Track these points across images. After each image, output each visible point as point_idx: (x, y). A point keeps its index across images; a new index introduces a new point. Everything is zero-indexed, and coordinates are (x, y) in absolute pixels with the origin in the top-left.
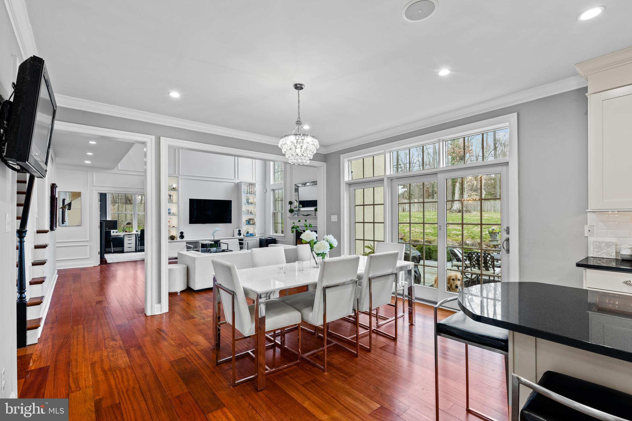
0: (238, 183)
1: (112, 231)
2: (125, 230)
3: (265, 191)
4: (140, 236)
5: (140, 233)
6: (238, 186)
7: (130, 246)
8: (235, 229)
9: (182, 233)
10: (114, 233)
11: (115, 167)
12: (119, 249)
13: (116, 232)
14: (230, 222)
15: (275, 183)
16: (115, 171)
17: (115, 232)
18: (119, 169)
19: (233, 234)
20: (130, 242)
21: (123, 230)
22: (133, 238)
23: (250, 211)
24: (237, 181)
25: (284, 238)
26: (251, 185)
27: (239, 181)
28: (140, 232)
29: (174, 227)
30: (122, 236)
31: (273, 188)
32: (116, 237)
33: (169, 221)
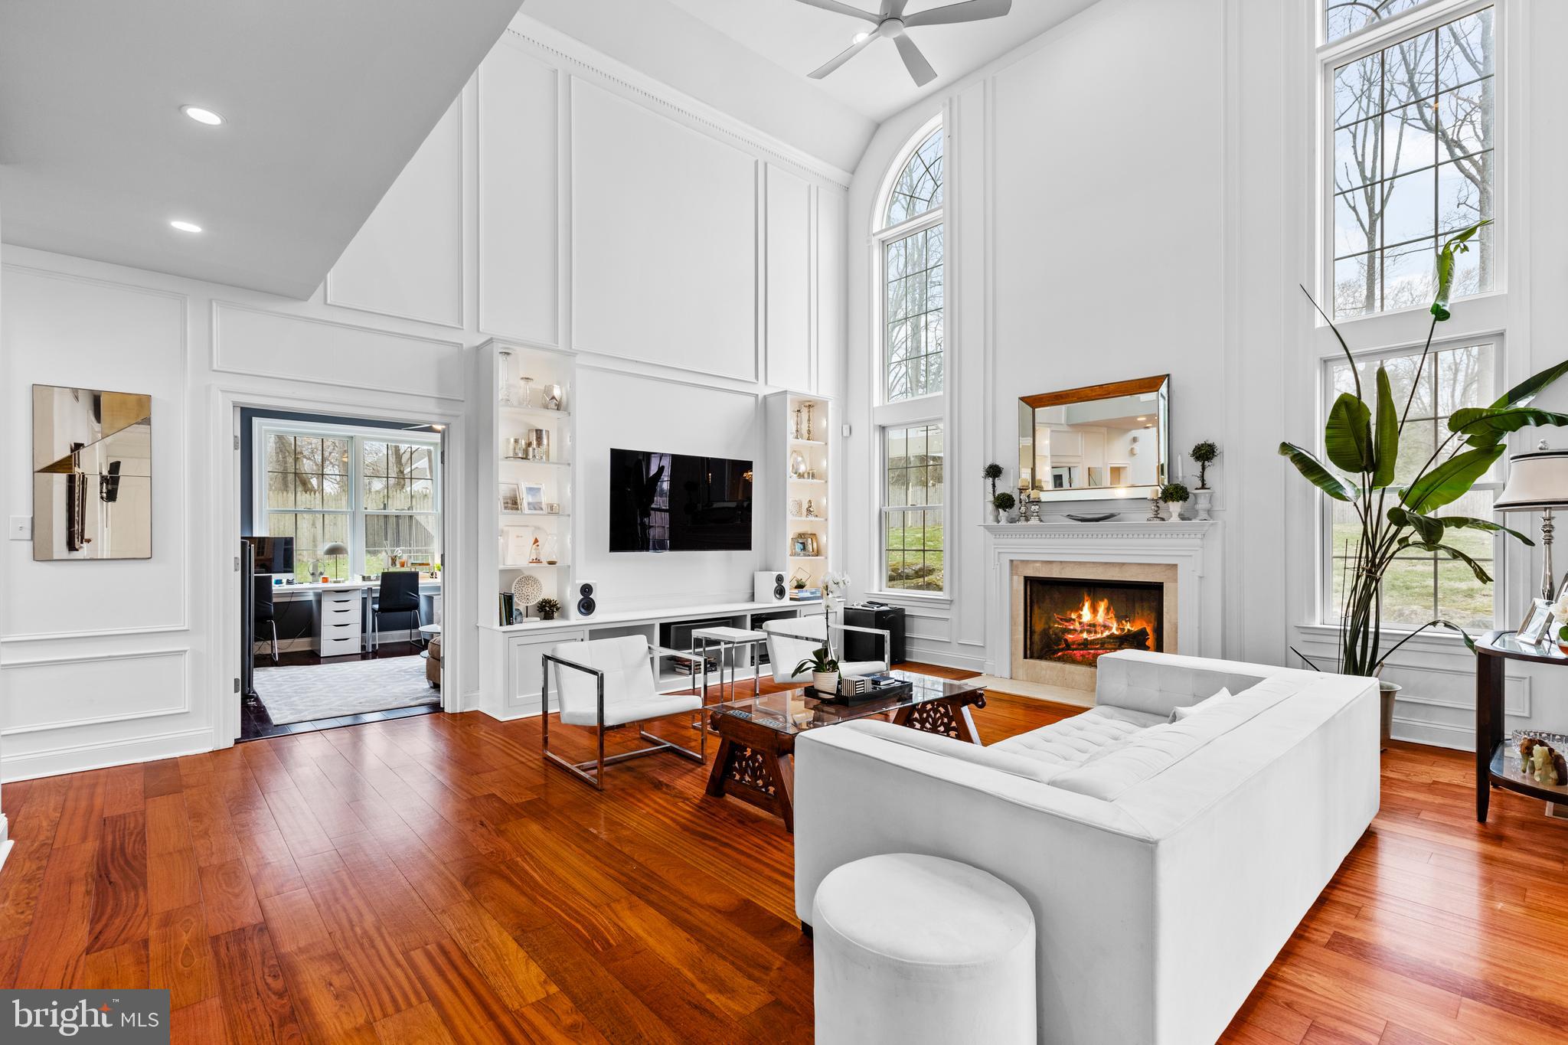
0: (765, 397)
1: (275, 577)
2: (321, 574)
3: (846, 433)
4: (378, 595)
5: (381, 586)
6: (766, 411)
7: (341, 633)
8: (755, 573)
9: (586, 590)
10: (281, 585)
11: (315, 288)
12: (300, 644)
13: (289, 582)
14: (746, 545)
15: (887, 403)
16: (312, 307)
17: (284, 581)
18: (329, 302)
19: (750, 591)
20: (341, 618)
21: (313, 574)
22: (355, 605)
23: (805, 506)
24: (763, 390)
25: (947, 607)
26: (810, 406)
27: (768, 391)
28: (379, 583)
29: (551, 563)
30: (311, 597)
31: (883, 423)
32: (287, 600)
33: (536, 541)
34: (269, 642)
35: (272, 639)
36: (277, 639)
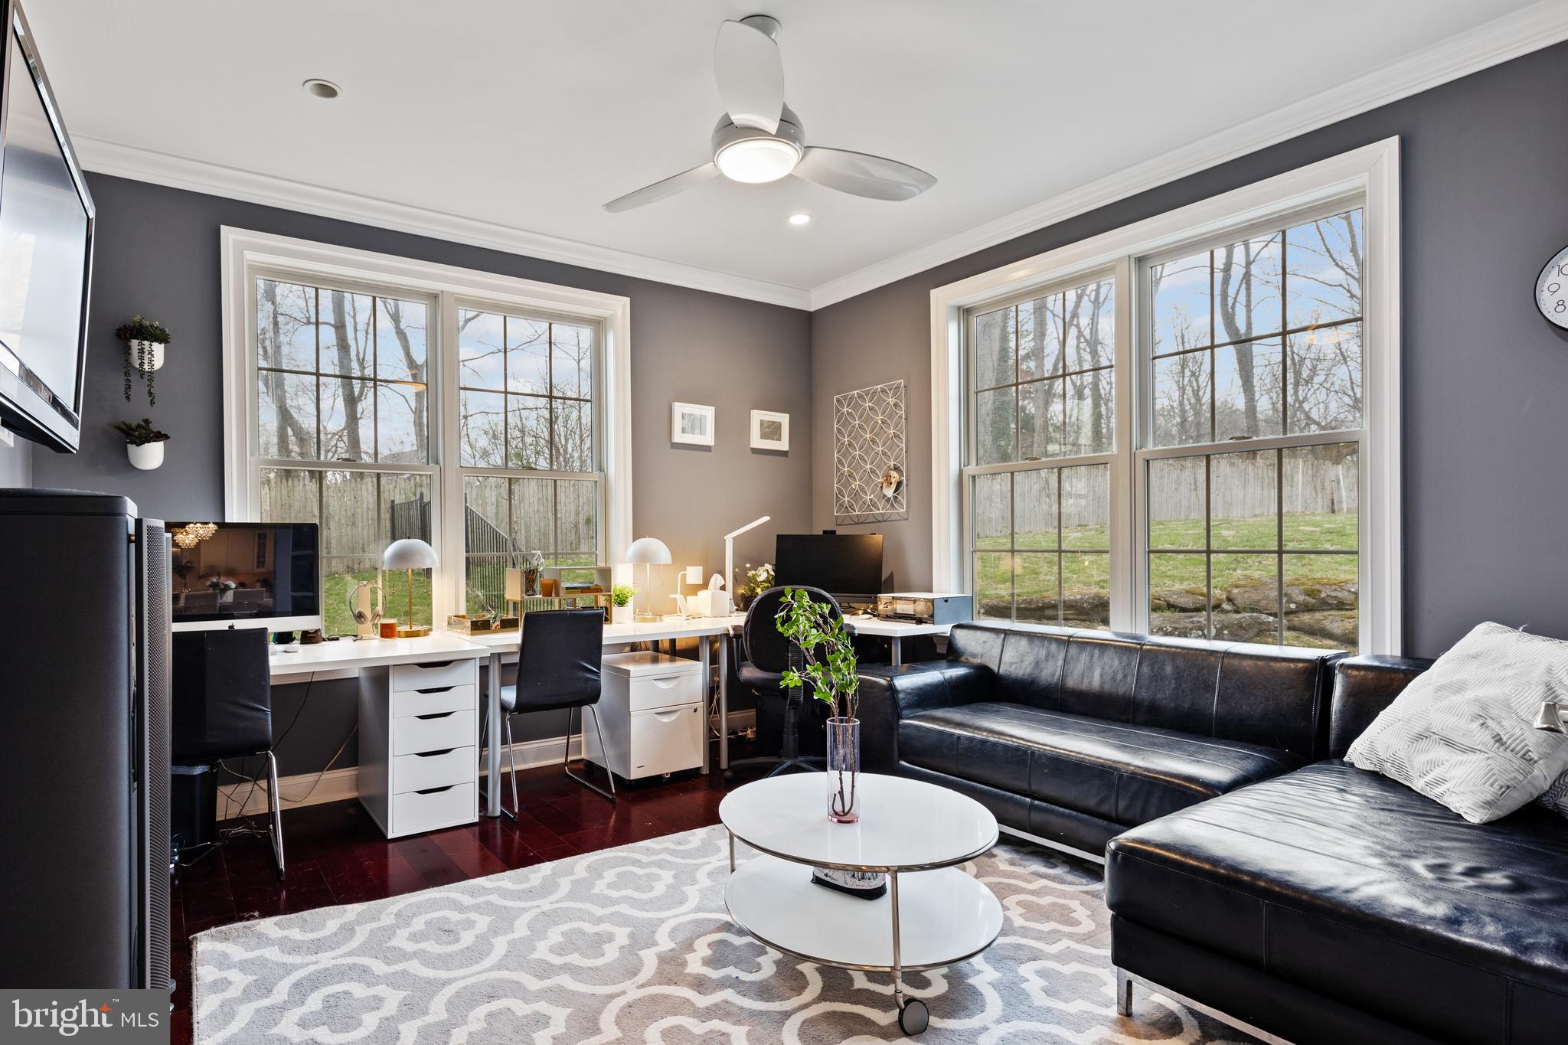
20: (435, 735)
34: (264, 784)
35: (268, 777)
36: (279, 776)
